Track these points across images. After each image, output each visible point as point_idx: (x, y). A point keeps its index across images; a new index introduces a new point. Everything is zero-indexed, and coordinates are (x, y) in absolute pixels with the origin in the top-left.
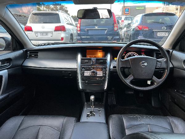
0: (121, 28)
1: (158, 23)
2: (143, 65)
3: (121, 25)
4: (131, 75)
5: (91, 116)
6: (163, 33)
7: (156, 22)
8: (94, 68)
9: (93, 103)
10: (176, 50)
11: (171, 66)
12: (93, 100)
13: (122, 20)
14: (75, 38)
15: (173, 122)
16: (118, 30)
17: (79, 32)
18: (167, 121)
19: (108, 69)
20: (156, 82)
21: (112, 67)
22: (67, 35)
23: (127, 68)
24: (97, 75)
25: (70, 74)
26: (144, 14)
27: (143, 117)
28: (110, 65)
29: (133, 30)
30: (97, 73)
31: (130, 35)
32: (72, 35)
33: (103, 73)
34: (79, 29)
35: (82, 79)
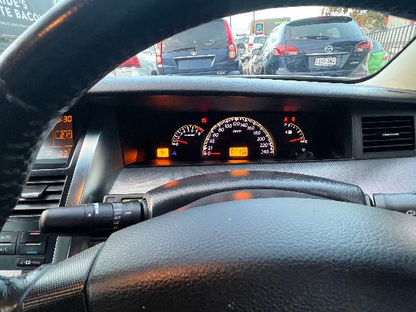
16: (236, 57)
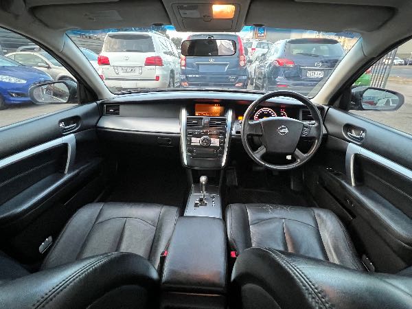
0: (250, 62)
1: (311, 55)
2: (282, 133)
3: (251, 56)
4: (263, 147)
5: (201, 205)
6: (316, 72)
7: (307, 55)
8: (206, 134)
9: (204, 187)
10: (335, 108)
11: (324, 131)
12: (204, 183)
13: (253, 47)
14: (177, 76)
15: (319, 216)
17: (183, 68)
18: (311, 215)
19: (227, 135)
20: (299, 158)
21: (234, 132)
22: (165, 73)
23: (257, 135)
24: (211, 145)
25: (169, 141)
26: (288, 40)
27: (276, 208)
28: (231, 130)
29: (270, 65)
30: (210, 141)
31: (265, 75)
32: (172, 71)
33: (220, 143)
34: (183, 63)
35: (189, 151)
